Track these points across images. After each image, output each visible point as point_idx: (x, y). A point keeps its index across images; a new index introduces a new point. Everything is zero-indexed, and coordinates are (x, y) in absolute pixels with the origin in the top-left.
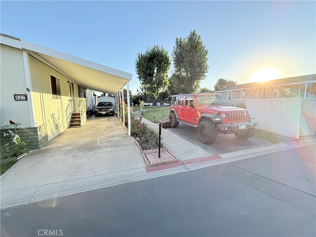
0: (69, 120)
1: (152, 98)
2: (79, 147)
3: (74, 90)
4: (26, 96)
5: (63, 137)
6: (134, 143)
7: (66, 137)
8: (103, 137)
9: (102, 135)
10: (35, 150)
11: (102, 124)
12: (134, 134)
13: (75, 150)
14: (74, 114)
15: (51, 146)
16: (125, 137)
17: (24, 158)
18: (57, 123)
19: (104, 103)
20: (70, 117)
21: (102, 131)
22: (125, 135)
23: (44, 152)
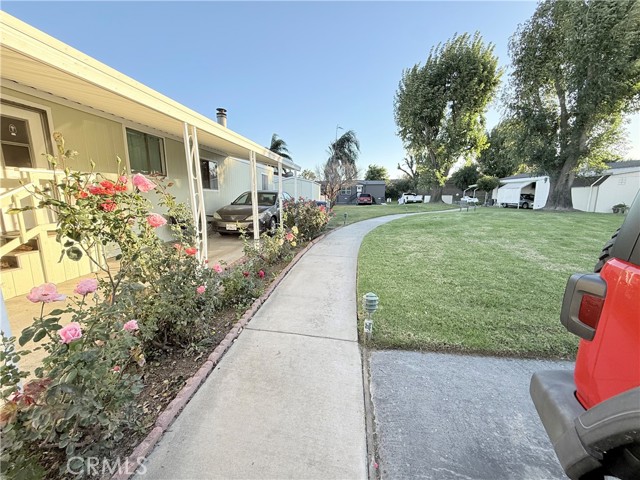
1: (431, 182)
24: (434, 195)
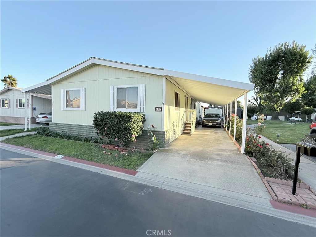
0: (182, 129)
1: (271, 109)
2: (192, 154)
3: (188, 102)
4: (161, 108)
5: (178, 142)
6: (250, 164)
7: (180, 142)
8: (212, 149)
9: (211, 146)
10: (162, 148)
11: (210, 136)
12: (248, 153)
13: (189, 156)
14: (186, 124)
15: (171, 148)
16: (237, 154)
17: (156, 152)
18: (175, 130)
19: (211, 115)
20: (183, 125)
21: (210, 142)
22: (236, 152)
23: (167, 151)
24: (274, 116)
